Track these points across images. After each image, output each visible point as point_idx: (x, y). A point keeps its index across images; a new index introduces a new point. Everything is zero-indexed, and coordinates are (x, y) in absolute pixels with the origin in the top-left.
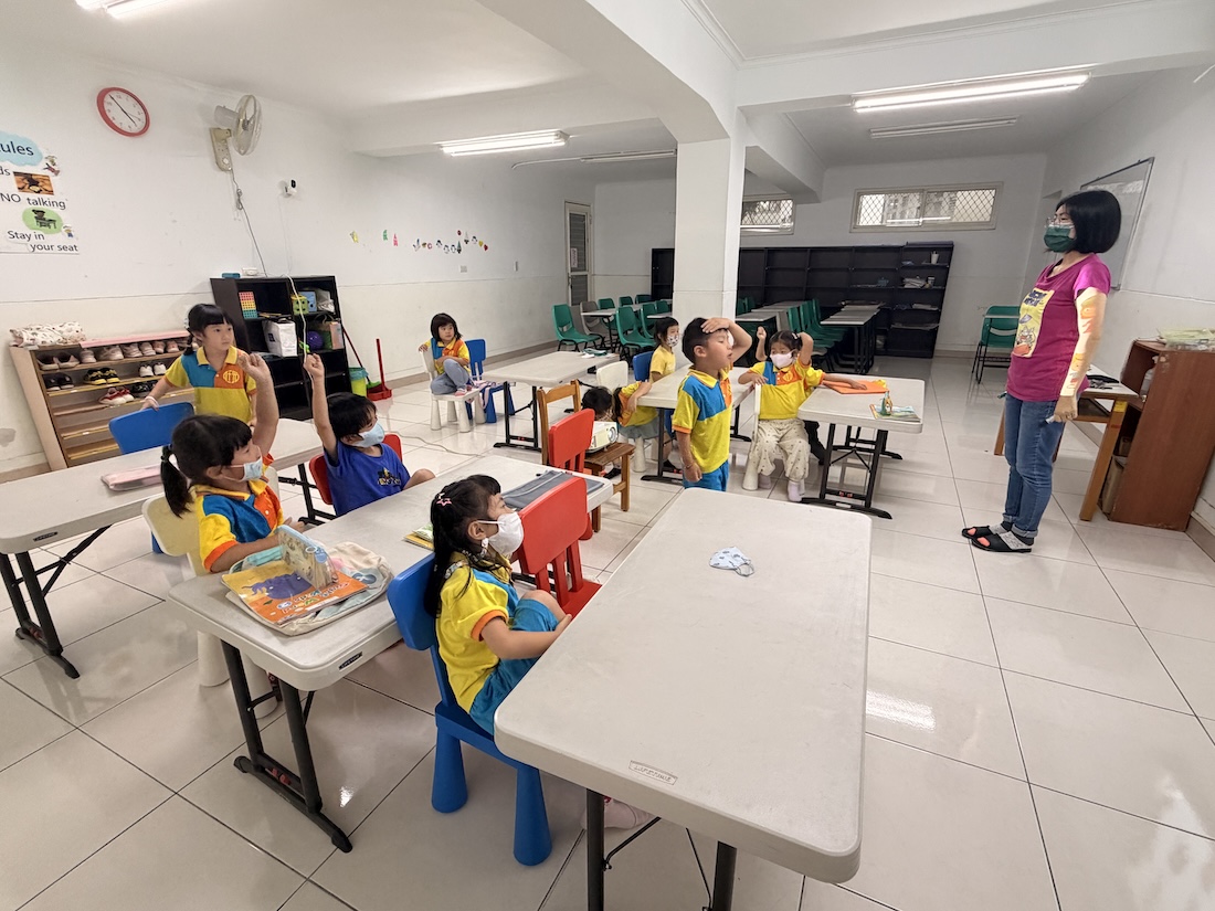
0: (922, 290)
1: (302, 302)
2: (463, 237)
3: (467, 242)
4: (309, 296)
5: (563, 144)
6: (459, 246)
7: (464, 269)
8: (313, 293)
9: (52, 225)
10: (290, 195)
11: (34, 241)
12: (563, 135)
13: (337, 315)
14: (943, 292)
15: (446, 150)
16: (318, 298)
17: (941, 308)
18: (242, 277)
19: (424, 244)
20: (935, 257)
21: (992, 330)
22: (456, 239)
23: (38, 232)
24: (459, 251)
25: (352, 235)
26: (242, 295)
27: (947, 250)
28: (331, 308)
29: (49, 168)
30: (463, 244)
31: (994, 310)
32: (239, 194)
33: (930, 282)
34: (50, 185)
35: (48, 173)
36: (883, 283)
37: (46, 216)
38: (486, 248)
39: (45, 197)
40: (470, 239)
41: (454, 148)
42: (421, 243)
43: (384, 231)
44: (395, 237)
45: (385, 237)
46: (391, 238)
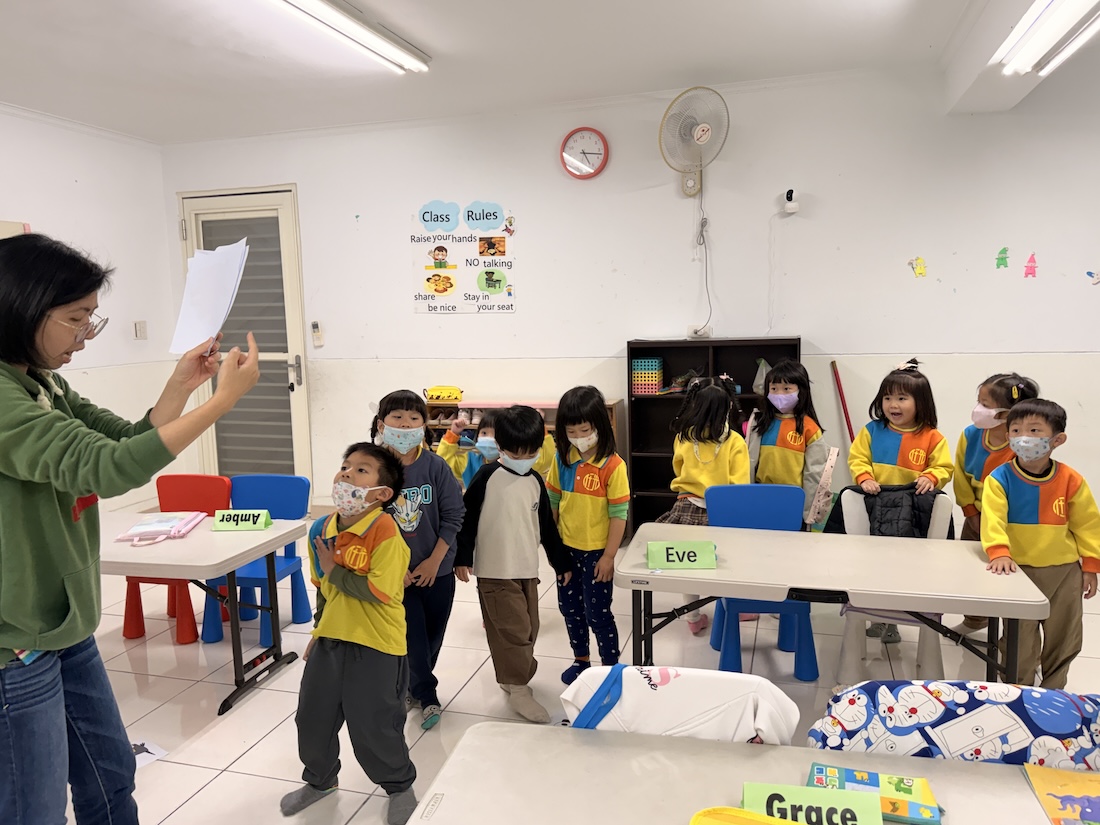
9: (497, 285)
11: (481, 302)
23: (486, 293)
25: (912, 264)
29: (507, 230)
34: (504, 246)
35: (506, 234)
37: (495, 277)
39: (498, 258)
43: (1005, 251)
44: (1032, 259)
45: (1002, 261)
46: (1017, 263)
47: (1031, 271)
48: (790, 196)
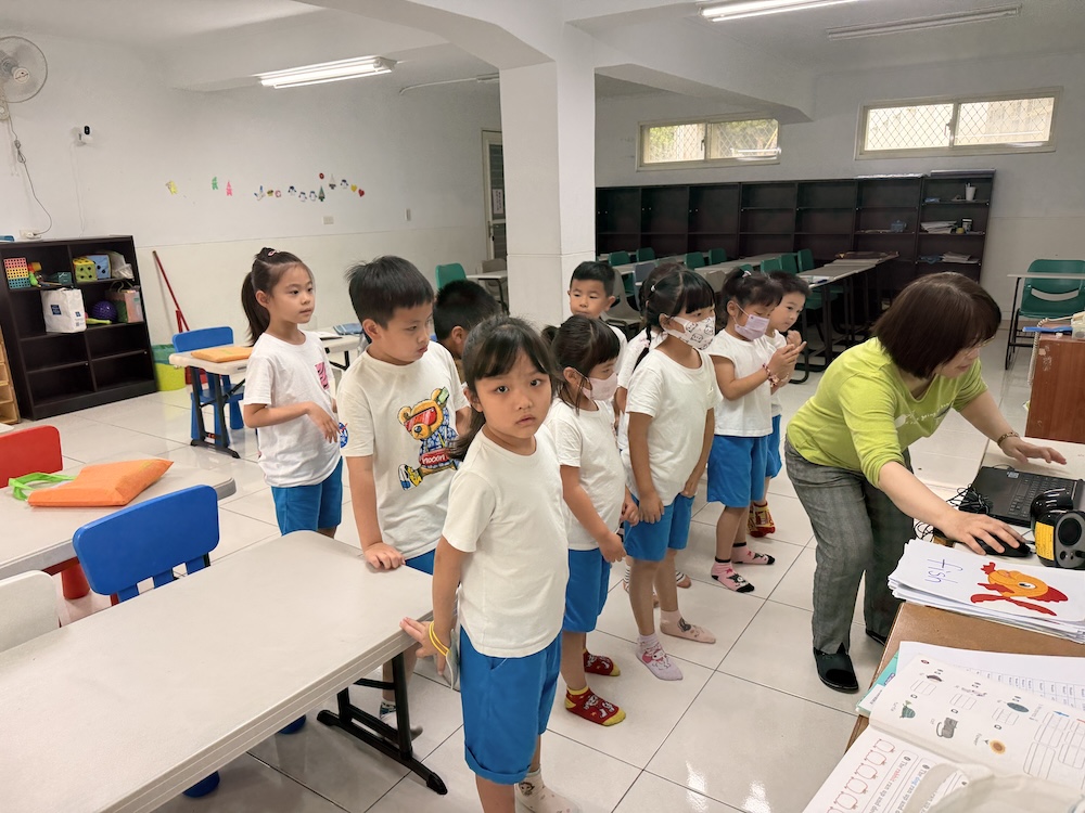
0: (952, 237)
1: (88, 268)
2: (325, 183)
3: (332, 186)
4: (103, 261)
5: (389, 71)
6: (322, 191)
7: (329, 221)
8: (107, 256)
10: (84, 144)
12: (383, 61)
13: (135, 282)
14: (982, 239)
15: (264, 83)
16: (113, 264)
17: (981, 261)
18: (18, 239)
19: (270, 192)
20: (970, 192)
21: (1035, 292)
22: (317, 185)
24: (322, 198)
25: (169, 185)
26: (7, 261)
27: (985, 182)
28: (128, 274)
30: (327, 190)
31: (1038, 266)
32: (17, 145)
33: (965, 226)
36: (898, 227)
38: (362, 193)
40: (338, 182)
41: (273, 80)
42: (265, 191)
43: (215, 179)
44: (229, 185)
45: (215, 186)
46: (222, 186)
47: (229, 192)
48: (87, 130)
